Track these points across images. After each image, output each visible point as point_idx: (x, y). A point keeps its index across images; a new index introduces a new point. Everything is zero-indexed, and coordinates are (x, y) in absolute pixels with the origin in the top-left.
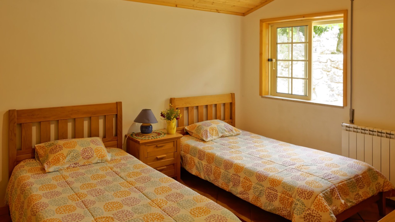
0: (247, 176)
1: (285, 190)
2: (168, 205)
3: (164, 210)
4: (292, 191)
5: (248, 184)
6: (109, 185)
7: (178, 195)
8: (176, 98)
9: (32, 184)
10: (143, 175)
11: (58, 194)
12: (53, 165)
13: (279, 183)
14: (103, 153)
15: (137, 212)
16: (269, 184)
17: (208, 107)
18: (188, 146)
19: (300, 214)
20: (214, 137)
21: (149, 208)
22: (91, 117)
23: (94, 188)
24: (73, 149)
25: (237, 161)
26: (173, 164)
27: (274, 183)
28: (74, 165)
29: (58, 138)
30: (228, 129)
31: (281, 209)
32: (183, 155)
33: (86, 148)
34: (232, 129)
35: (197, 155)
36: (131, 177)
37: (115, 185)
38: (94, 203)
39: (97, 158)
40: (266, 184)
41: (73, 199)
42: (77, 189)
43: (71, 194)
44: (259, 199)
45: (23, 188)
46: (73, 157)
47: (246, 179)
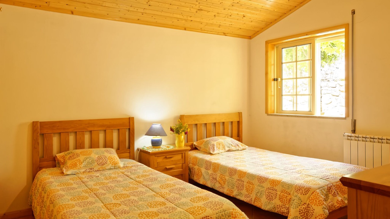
0: (249, 180)
1: (284, 188)
2: (171, 195)
3: (167, 199)
4: (291, 189)
5: (251, 187)
6: (120, 183)
7: (181, 189)
8: (186, 116)
9: (52, 182)
10: (151, 176)
11: (73, 189)
12: (71, 169)
13: (279, 183)
14: (116, 161)
15: (143, 201)
16: (269, 184)
17: (216, 124)
18: (196, 158)
19: (296, 208)
20: (221, 151)
21: (153, 198)
22: (105, 130)
23: (106, 185)
24: (89, 156)
25: (240, 168)
26: (182, 175)
27: (273, 183)
28: (89, 170)
29: (76, 148)
30: (235, 144)
31: (280, 207)
32: (191, 167)
33: (100, 156)
34: (238, 144)
35: (204, 166)
36: (140, 178)
37: (125, 183)
38: (105, 194)
39: (111, 165)
40: (266, 185)
41: (86, 192)
42: (90, 186)
43: (85, 189)
44: (260, 199)
45: (44, 186)
46: (89, 163)
47: (249, 183)
